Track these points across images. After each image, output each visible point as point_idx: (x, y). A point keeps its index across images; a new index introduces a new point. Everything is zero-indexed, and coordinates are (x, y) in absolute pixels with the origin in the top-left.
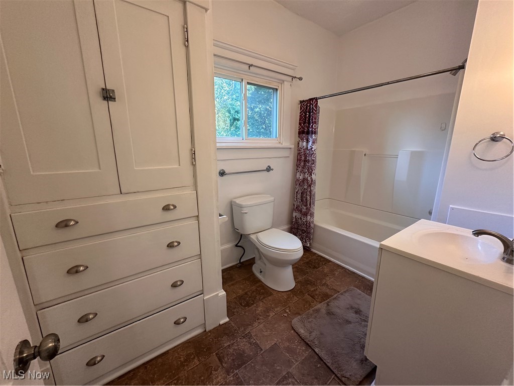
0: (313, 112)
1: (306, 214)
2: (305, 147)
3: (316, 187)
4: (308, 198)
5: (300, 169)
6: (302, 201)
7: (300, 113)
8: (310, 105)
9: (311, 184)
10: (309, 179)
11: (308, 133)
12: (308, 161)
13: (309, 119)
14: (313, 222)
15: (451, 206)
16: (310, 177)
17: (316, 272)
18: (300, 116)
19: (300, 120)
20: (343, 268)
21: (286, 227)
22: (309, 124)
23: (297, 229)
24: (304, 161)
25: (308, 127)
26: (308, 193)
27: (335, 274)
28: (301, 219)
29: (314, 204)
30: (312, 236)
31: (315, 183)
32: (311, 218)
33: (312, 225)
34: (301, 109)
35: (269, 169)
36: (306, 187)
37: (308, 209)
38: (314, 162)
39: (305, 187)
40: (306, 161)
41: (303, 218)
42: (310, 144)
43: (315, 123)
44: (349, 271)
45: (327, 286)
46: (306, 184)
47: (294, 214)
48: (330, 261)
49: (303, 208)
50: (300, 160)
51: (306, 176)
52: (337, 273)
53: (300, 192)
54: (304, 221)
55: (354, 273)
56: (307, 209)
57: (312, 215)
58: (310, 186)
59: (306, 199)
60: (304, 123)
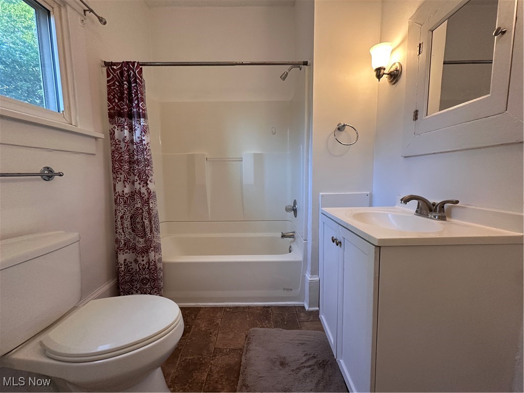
0: (136, 82)
1: (146, 251)
2: (128, 139)
3: (158, 202)
4: (147, 222)
5: (122, 176)
6: (133, 231)
7: (108, 81)
8: (128, 71)
9: (147, 199)
10: (143, 190)
11: (130, 116)
12: (138, 162)
13: (130, 94)
14: (160, 260)
15: (321, 194)
16: (144, 188)
17: (190, 339)
18: (109, 87)
19: (109, 94)
20: (221, 308)
21: (106, 287)
22: (131, 101)
23: (132, 281)
24: (130, 162)
25: (130, 106)
26: (145, 214)
27: (218, 324)
28: (136, 261)
29: (157, 230)
30: (162, 284)
31: (155, 196)
32: (157, 254)
33: (159, 265)
34: (108, 76)
35: (48, 175)
36: (139, 205)
37: (149, 242)
38: (148, 163)
39: (136, 206)
40: (131, 162)
41: (140, 259)
42: (137, 133)
43: (143, 100)
44: (230, 308)
45: (221, 351)
46: (139, 200)
47: (122, 258)
48: (198, 309)
49: (139, 242)
50: (120, 161)
51: (137, 186)
52: (219, 321)
53: (128, 215)
54: (144, 262)
55: (237, 308)
56: (145, 241)
57: (157, 249)
58: (147, 202)
59: (143, 226)
60: (121, 99)
